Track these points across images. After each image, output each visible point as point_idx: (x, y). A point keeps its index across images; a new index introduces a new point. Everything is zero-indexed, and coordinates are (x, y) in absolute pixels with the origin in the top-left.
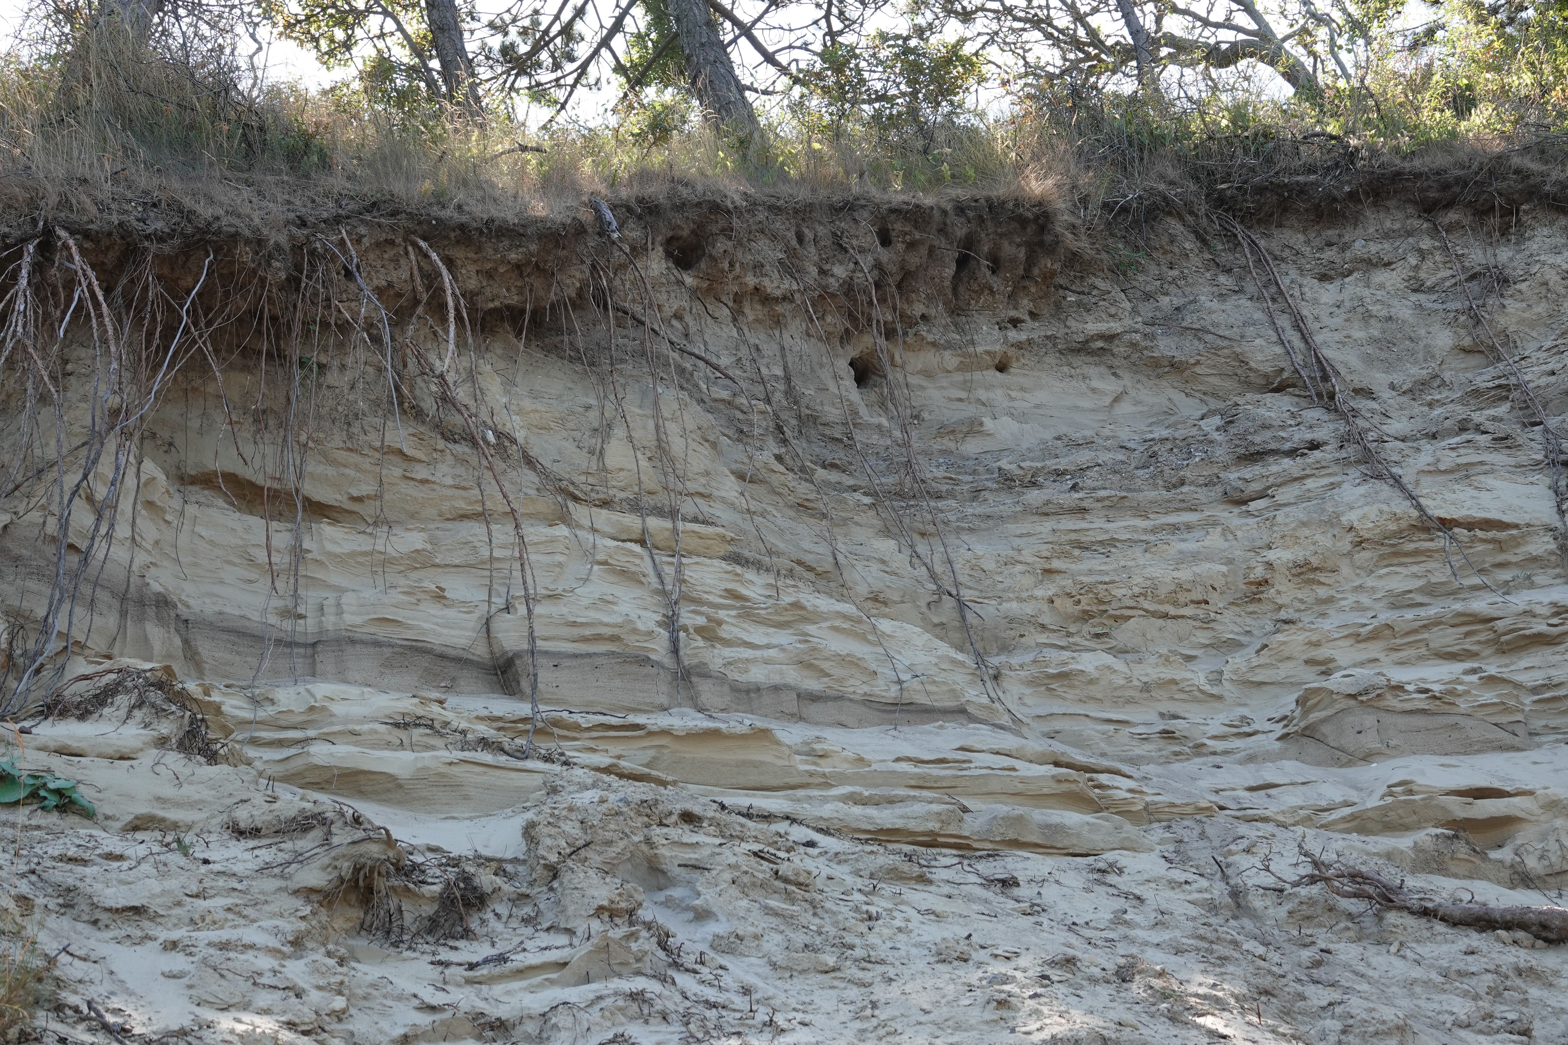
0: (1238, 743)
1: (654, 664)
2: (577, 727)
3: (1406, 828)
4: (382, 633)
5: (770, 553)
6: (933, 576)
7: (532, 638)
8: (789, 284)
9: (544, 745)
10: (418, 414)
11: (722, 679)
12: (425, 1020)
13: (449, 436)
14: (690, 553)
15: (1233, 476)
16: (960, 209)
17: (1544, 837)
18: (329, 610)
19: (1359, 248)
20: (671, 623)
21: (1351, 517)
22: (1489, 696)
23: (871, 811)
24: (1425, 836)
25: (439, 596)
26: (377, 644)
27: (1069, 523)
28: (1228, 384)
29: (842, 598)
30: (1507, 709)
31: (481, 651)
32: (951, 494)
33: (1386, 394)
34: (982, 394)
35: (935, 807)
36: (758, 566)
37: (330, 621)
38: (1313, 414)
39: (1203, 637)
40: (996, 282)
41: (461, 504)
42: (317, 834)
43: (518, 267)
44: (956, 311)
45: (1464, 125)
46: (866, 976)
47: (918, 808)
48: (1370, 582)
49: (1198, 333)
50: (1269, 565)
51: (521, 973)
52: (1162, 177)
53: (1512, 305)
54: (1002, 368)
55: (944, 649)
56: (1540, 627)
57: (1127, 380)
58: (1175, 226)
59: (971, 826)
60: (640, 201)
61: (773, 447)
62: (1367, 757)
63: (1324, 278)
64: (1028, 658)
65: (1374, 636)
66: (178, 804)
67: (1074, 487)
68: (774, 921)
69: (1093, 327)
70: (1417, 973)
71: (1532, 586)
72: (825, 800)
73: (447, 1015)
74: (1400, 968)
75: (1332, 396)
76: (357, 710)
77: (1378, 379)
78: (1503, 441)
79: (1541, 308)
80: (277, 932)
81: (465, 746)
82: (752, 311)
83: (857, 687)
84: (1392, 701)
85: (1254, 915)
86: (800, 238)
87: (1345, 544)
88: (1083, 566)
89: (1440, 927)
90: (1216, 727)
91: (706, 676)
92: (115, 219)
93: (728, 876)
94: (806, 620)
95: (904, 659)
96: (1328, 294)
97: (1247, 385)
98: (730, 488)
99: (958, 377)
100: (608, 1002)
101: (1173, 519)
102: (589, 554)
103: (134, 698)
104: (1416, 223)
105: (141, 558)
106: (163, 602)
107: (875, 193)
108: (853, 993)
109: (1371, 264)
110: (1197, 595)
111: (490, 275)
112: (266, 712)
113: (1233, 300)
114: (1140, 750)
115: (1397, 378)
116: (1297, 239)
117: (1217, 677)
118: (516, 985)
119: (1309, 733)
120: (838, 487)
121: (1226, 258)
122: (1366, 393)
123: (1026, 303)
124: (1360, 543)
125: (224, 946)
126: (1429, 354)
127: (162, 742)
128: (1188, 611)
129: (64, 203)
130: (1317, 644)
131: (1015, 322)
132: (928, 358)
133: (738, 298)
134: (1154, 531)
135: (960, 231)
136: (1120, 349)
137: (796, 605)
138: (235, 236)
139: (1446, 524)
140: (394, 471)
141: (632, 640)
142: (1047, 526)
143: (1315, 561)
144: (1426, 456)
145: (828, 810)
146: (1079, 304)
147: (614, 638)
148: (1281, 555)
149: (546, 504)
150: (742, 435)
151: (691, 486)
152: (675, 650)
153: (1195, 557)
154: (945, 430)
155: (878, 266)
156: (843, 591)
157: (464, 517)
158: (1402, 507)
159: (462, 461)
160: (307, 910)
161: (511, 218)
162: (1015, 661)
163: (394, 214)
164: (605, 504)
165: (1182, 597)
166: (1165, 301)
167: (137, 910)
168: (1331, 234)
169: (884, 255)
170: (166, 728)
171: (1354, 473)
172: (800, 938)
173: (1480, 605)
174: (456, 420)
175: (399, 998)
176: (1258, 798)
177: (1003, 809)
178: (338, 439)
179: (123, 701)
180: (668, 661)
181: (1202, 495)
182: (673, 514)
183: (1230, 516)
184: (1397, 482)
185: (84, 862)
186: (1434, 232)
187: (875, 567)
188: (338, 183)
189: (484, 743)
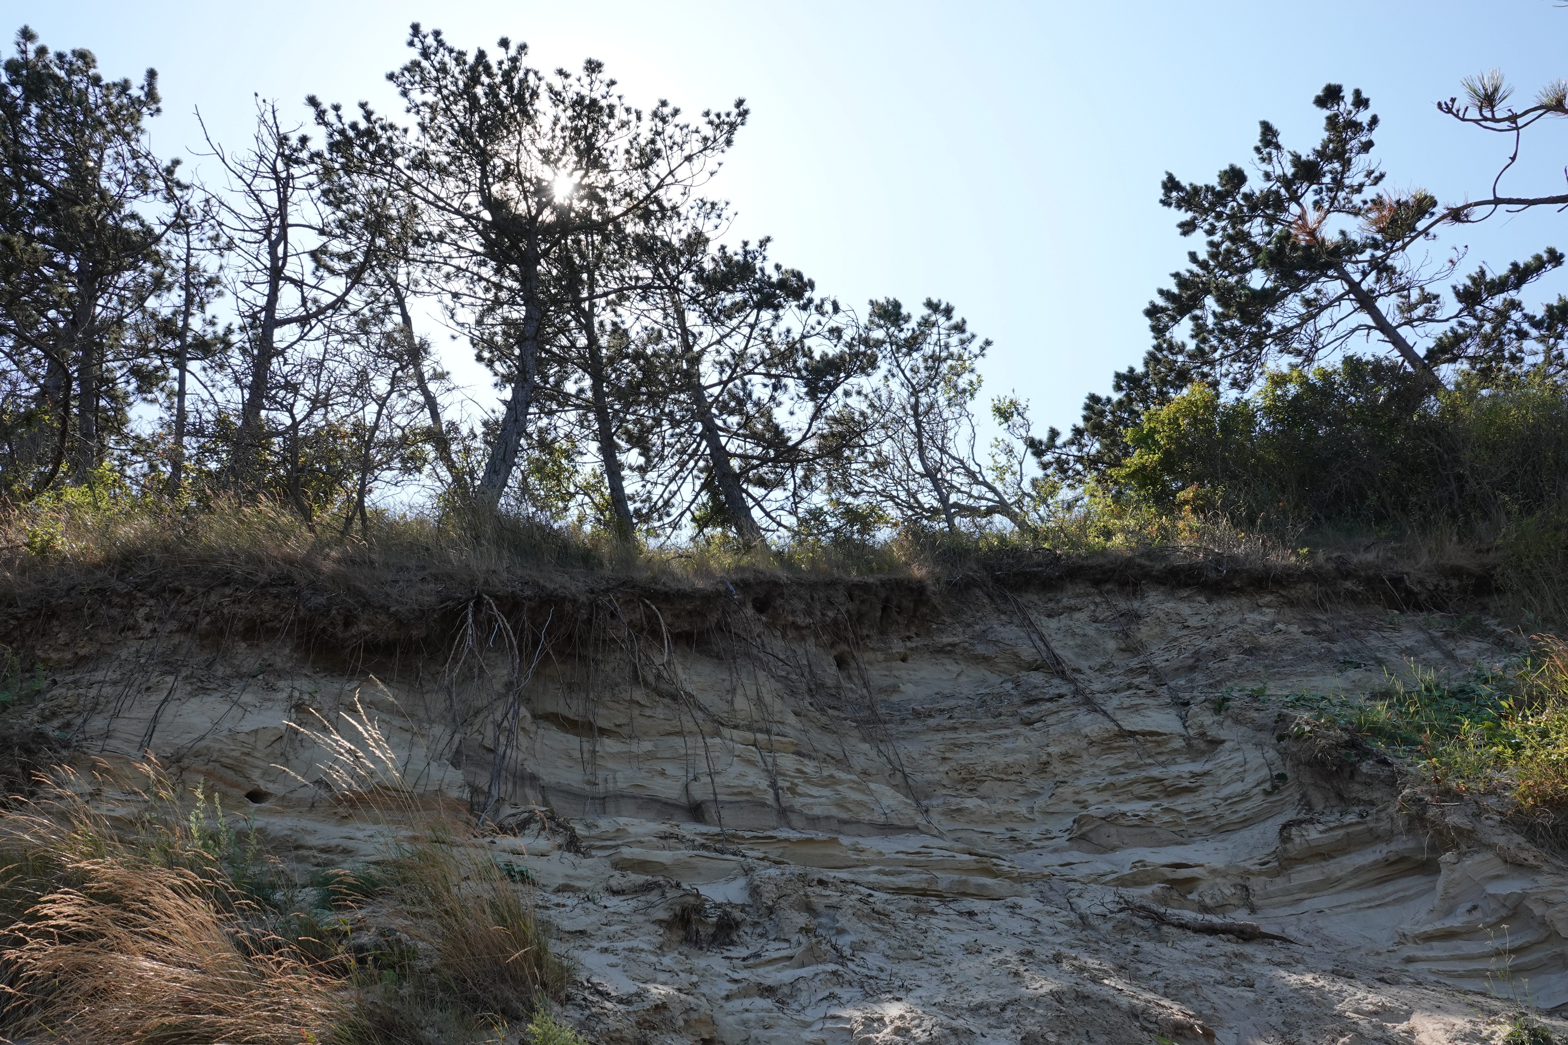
0: (1047, 843)
1: (768, 806)
2: (743, 838)
3: (1144, 884)
4: (636, 792)
5: (815, 751)
6: (890, 762)
7: (715, 794)
8: (808, 620)
9: (732, 847)
10: (646, 684)
11: (801, 813)
12: (734, 987)
13: (660, 694)
14: (778, 751)
15: (1024, 711)
16: (883, 584)
17: (1212, 888)
18: (610, 781)
19: (1065, 602)
20: (773, 785)
21: (1087, 730)
22: (1167, 818)
23: (891, 878)
24: (1156, 887)
25: (663, 773)
26: (634, 797)
27: (950, 735)
28: (1011, 667)
29: (849, 773)
30: (1178, 825)
31: (684, 801)
32: (891, 721)
33: (1088, 671)
34: (896, 673)
35: (924, 876)
36: (810, 757)
37: (611, 786)
38: (1056, 681)
39: (1021, 790)
40: (900, 619)
41: (668, 728)
42: (657, 892)
43: (690, 613)
44: (883, 632)
45: (1109, 544)
46: (937, 961)
47: (915, 877)
48: (1098, 762)
49: (996, 643)
50: (1049, 754)
51: (770, 962)
52: (970, 569)
53: (1144, 629)
54: (904, 660)
55: (901, 797)
56: (1186, 783)
57: (963, 666)
58: (978, 592)
59: (942, 886)
60: (742, 580)
61: (808, 699)
62: (1114, 849)
63: (1049, 616)
64: (940, 801)
65: (1105, 789)
66: (577, 878)
67: (950, 718)
68: (879, 934)
69: (946, 640)
70: (1186, 957)
71: (1176, 763)
72: (868, 873)
73: (745, 984)
74: (1177, 954)
75: (1063, 672)
76: (641, 830)
77: (1083, 664)
78: (1151, 693)
79: (1157, 630)
80: (650, 943)
81: (694, 848)
82: (791, 634)
83: (865, 816)
84: (1122, 821)
85: (1093, 928)
86: (812, 598)
87: (1084, 744)
88: (961, 756)
89: (1190, 933)
90: (1035, 835)
91: (793, 812)
92: (510, 589)
93: (850, 911)
94: (835, 783)
95: (885, 802)
96: (1053, 624)
97: (1020, 667)
98: (792, 719)
99: (884, 664)
100: (822, 976)
101: (998, 732)
102: (731, 752)
103: (539, 825)
104: (1092, 590)
105: (521, 756)
106: (533, 778)
107: (844, 576)
108: (934, 970)
109: (1072, 609)
110: (1016, 770)
111: (677, 616)
112: (594, 832)
113: (1008, 627)
114: (1001, 847)
115: (1092, 664)
116: (1035, 598)
117: (1031, 810)
118: (769, 968)
119: (1083, 837)
120: (838, 718)
121: (1003, 607)
122: (1079, 671)
123: (913, 629)
124: (1091, 743)
125: (631, 950)
126: (1105, 652)
127: (560, 847)
128: (1012, 778)
129: (486, 582)
130: (1078, 793)
131: (909, 638)
132: (869, 656)
133: (785, 627)
134: (990, 738)
135: (883, 594)
136: (959, 651)
137: (831, 776)
138: (564, 598)
139: (1132, 734)
140: (636, 712)
141: (757, 795)
142: (940, 736)
143: (1071, 752)
144: (1115, 700)
145: (872, 878)
146: (938, 629)
147: (749, 793)
148: (1054, 750)
149: (708, 727)
150: (793, 693)
151: (776, 718)
152: (777, 799)
153: (1013, 751)
154: (882, 690)
155: (848, 611)
156: (849, 769)
157: (669, 734)
158: (1110, 725)
159: (667, 706)
160: (661, 931)
161: (689, 590)
162: (934, 803)
163: (633, 587)
164: (736, 727)
165: (1010, 771)
166: (977, 627)
167: (582, 932)
168: (1050, 595)
169: (851, 606)
170: (559, 840)
171: (1083, 709)
172: (896, 944)
173: (1156, 772)
174: (664, 686)
175: (719, 976)
176: (1066, 870)
177: (955, 877)
178: (607, 696)
179: (535, 827)
180: (774, 805)
181: (1011, 720)
182: (768, 732)
183: (1025, 730)
184: (1105, 713)
185: (547, 908)
186: (1101, 594)
187: (862, 757)
188: (607, 571)
189: (703, 846)
